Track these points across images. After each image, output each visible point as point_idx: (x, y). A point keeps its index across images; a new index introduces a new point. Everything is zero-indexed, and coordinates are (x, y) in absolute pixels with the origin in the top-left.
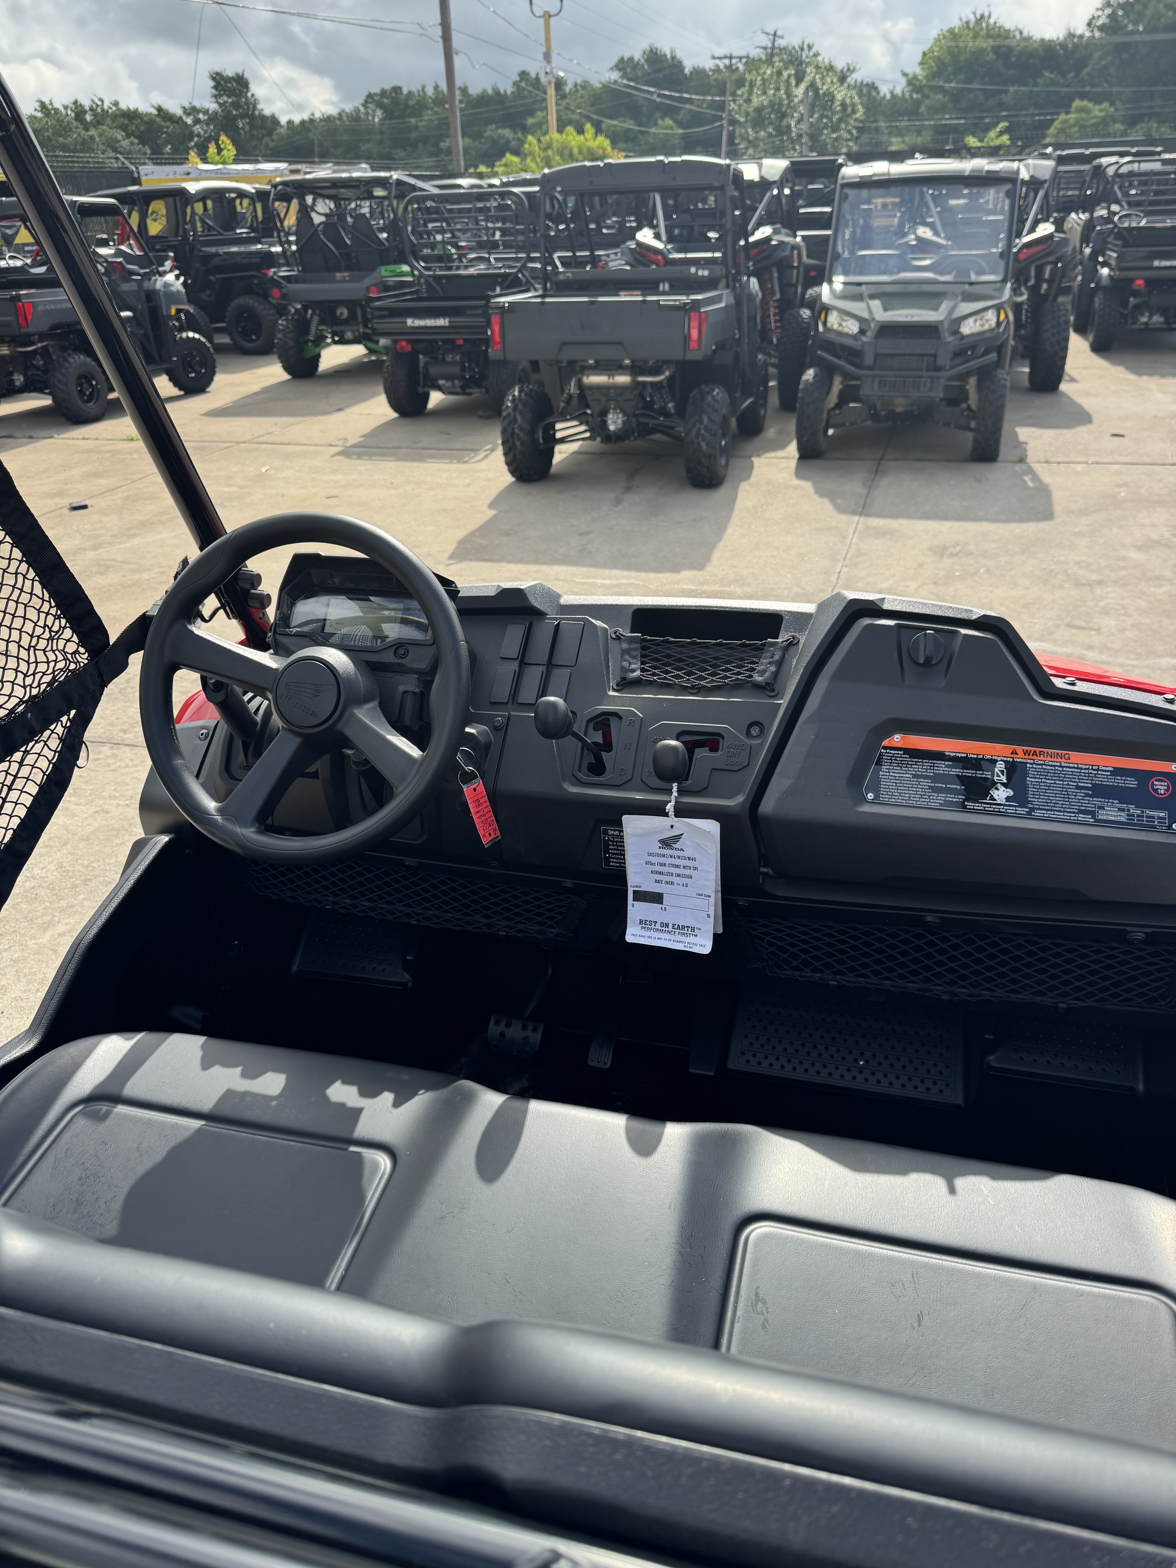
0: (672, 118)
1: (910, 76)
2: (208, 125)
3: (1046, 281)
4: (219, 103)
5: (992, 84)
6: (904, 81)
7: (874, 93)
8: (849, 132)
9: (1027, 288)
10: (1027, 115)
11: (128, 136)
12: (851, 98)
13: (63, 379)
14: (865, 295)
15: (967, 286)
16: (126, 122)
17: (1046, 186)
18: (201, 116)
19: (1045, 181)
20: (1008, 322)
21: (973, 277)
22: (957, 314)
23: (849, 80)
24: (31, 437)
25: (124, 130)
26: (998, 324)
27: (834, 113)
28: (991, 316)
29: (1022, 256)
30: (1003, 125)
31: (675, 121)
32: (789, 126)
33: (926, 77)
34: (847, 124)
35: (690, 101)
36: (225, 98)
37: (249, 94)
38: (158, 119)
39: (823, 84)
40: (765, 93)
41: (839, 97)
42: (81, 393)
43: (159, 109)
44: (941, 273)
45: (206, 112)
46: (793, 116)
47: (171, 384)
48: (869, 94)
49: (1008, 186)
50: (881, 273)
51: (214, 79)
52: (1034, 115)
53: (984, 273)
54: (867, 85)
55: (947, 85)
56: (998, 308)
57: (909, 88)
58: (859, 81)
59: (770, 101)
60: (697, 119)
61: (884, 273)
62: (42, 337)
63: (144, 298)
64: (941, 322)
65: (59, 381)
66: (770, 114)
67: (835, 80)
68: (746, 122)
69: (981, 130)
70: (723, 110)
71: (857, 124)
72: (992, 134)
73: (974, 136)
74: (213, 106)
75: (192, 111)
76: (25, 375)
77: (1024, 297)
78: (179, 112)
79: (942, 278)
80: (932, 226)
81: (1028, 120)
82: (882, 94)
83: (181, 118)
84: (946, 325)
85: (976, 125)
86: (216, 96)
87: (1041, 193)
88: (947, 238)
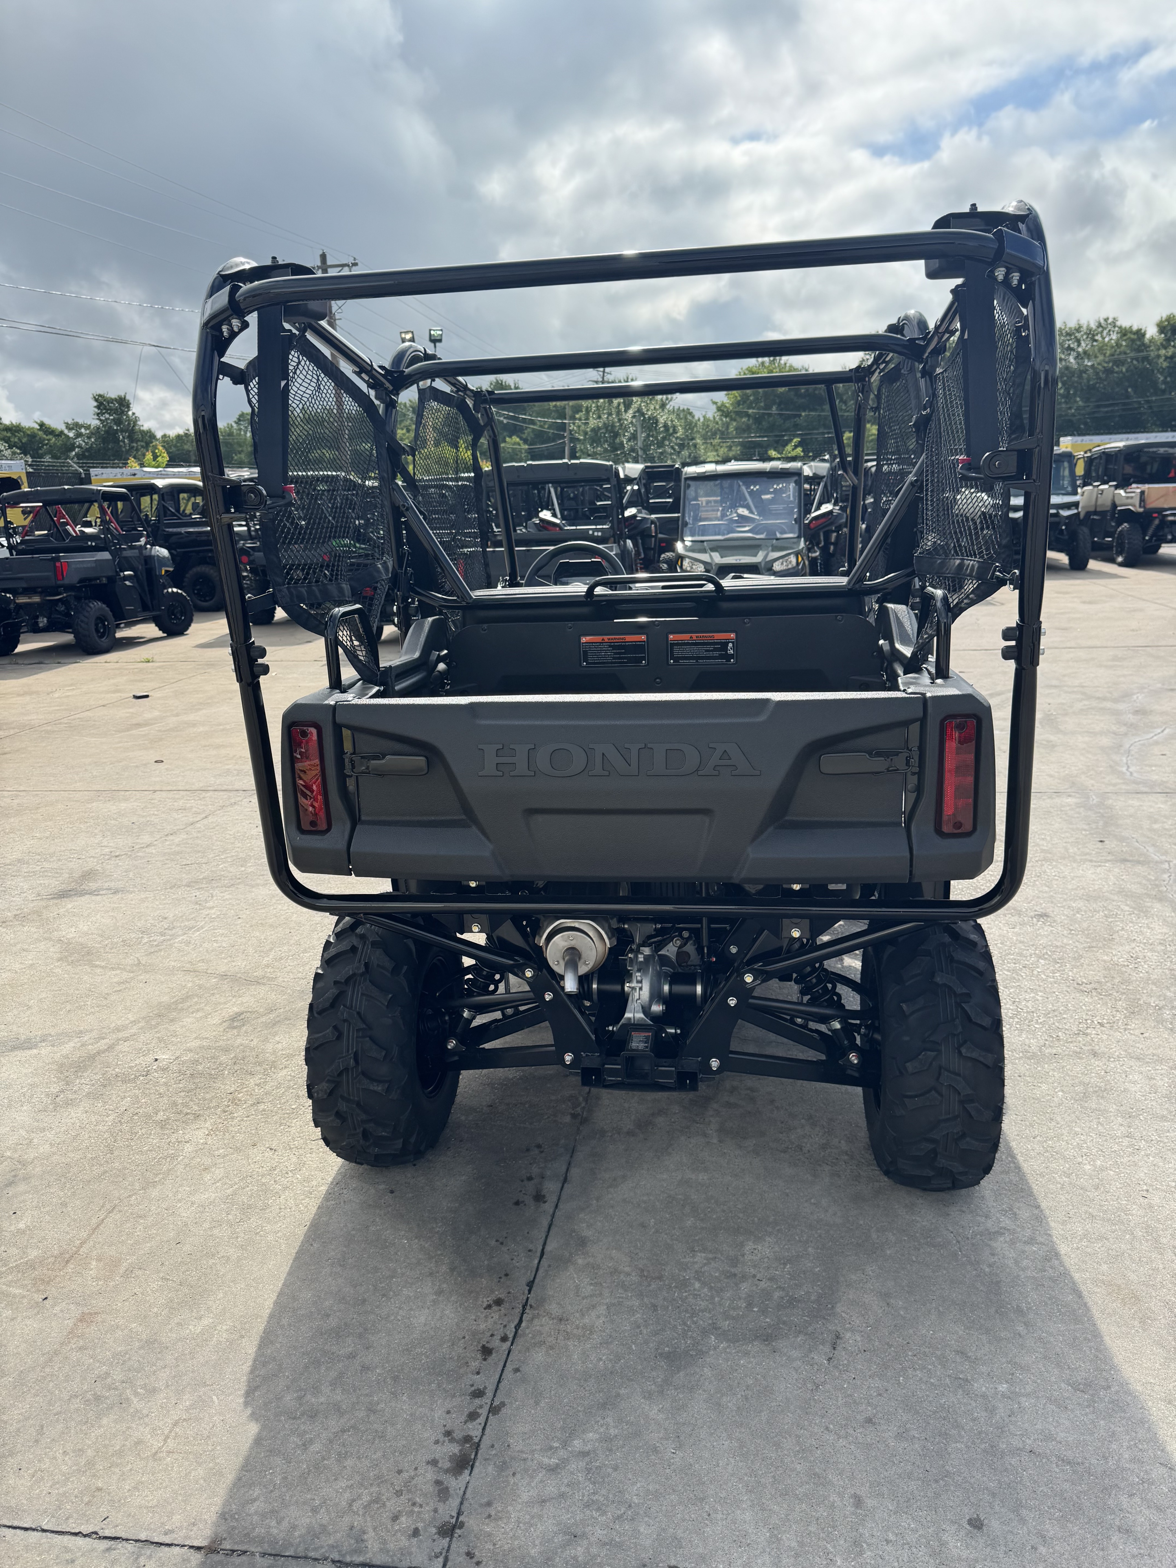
0: (518, 436)
1: (719, 404)
2: (89, 438)
3: (832, 544)
4: (101, 420)
5: (787, 410)
6: (714, 408)
7: (689, 417)
8: (672, 448)
9: (818, 548)
10: (818, 434)
11: (10, 447)
12: (672, 421)
13: (86, 620)
14: (707, 548)
15: (774, 541)
16: (9, 434)
17: (825, 480)
18: (83, 430)
19: (824, 477)
20: (804, 563)
21: (778, 535)
22: (769, 559)
23: (668, 407)
24: (59, 663)
25: (6, 442)
26: (798, 564)
27: (660, 433)
28: (793, 559)
29: (812, 526)
30: (796, 440)
31: (521, 439)
32: (622, 443)
33: (732, 404)
34: (671, 441)
35: (532, 422)
36: (107, 416)
37: (130, 413)
38: (40, 433)
39: (648, 410)
40: (599, 417)
41: (662, 420)
42: (97, 631)
43: (42, 425)
44: (757, 533)
45: (88, 427)
46: (624, 436)
47: (157, 628)
48: (686, 418)
49: (796, 478)
50: (715, 535)
51: (96, 400)
52: (824, 433)
53: (786, 533)
54: (684, 410)
55: (750, 411)
56: (797, 554)
57: (719, 413)
58: (676, 408)
59: (605, 424)
60: (540, 437)
61: (719, 534)
62: (69, 588)
63: (143, 562)
64: (760, 563)
65: (82, 621)
66: (605, 434)
67: (657, 407)
68: (585, 440)
69: (780, 444)
70: (565, 431)
71: (678, 441)
72: (789, 448)
73: (775, 450)
74: (95, 423)
75: (76, 426)
76: (48, 618)
77: (818, 554)
78: (62, 427)
79: (758, 537)
80: (748, 507)
81: (820, 437)
82: (696, 418)
83: (62, 432)
84: (763, 564)
85: (777, 442)
86: (98, 414)
87: (822, 485)
88: (759, 515)
